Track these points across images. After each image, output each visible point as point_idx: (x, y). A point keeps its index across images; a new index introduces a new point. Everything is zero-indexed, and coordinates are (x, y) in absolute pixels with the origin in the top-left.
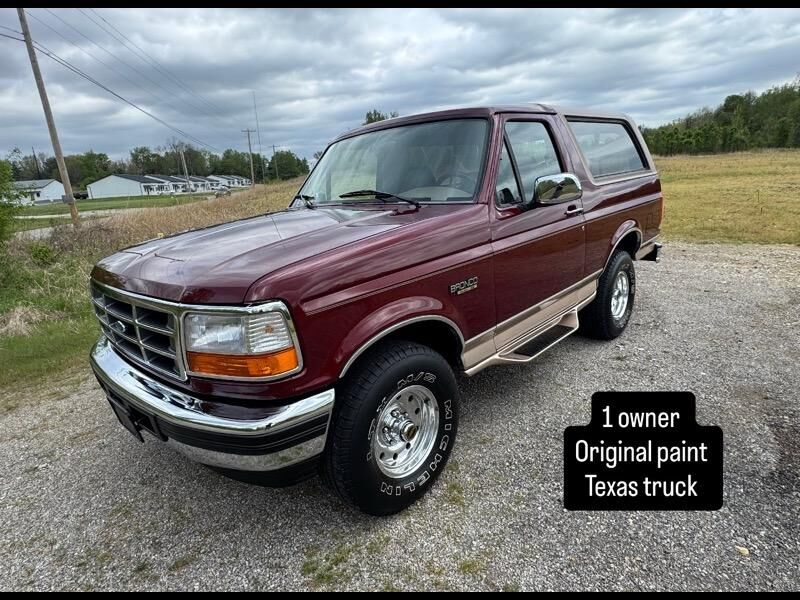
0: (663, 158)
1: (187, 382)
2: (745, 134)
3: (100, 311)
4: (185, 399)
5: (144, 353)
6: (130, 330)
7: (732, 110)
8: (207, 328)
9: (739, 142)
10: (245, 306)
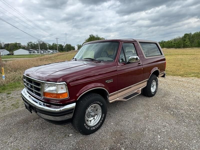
0: (168, 49)
1: (43, 99)
2: (189, 43)
3: (25, 82)
4: (42, 103)
5: (34, 92)
6: (31, 86)
7: (186, 37)
8: (48, 87)
9: (188, 46)
10: (57, 82)
